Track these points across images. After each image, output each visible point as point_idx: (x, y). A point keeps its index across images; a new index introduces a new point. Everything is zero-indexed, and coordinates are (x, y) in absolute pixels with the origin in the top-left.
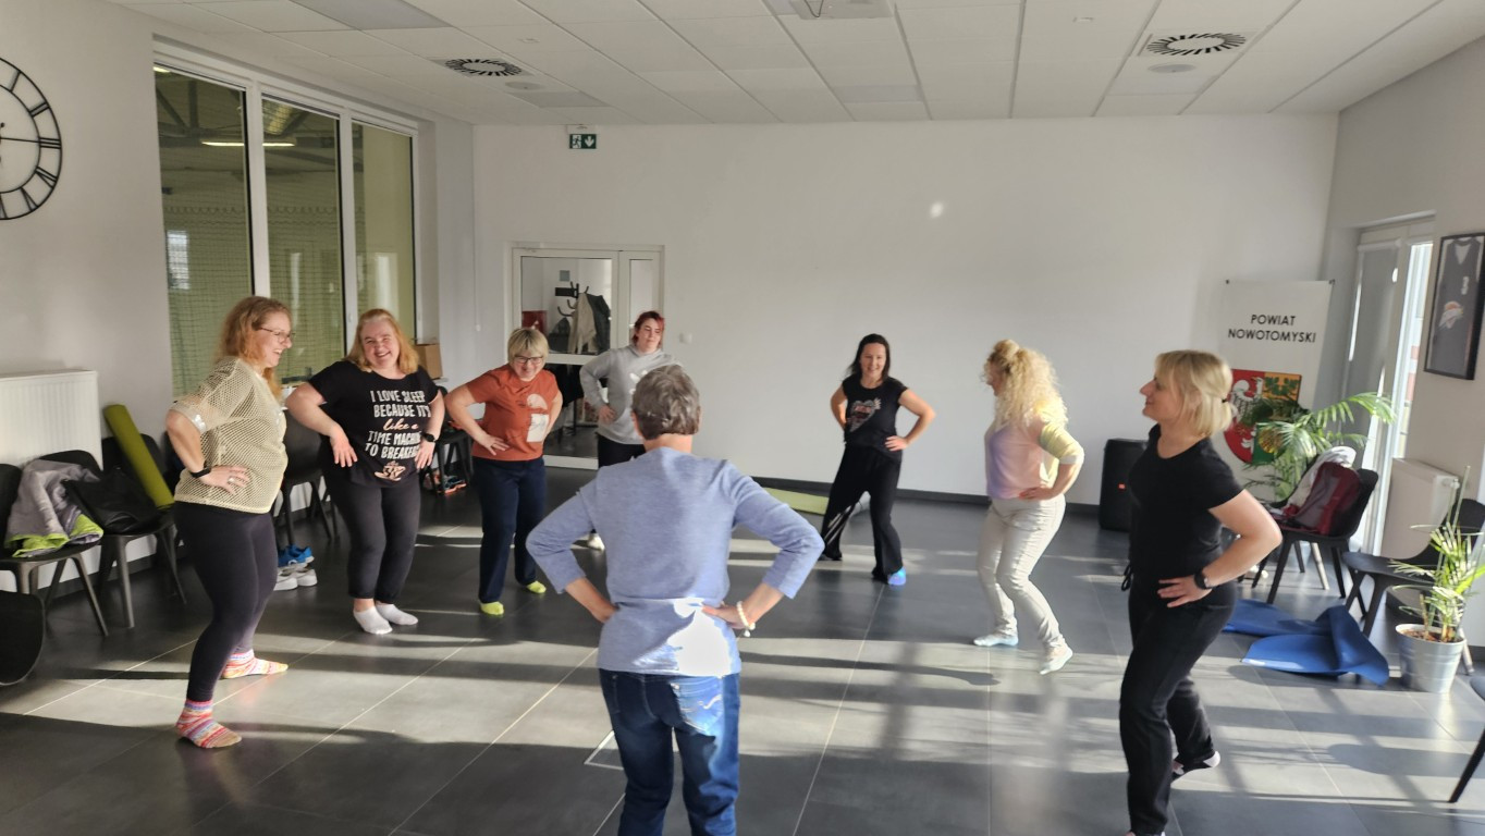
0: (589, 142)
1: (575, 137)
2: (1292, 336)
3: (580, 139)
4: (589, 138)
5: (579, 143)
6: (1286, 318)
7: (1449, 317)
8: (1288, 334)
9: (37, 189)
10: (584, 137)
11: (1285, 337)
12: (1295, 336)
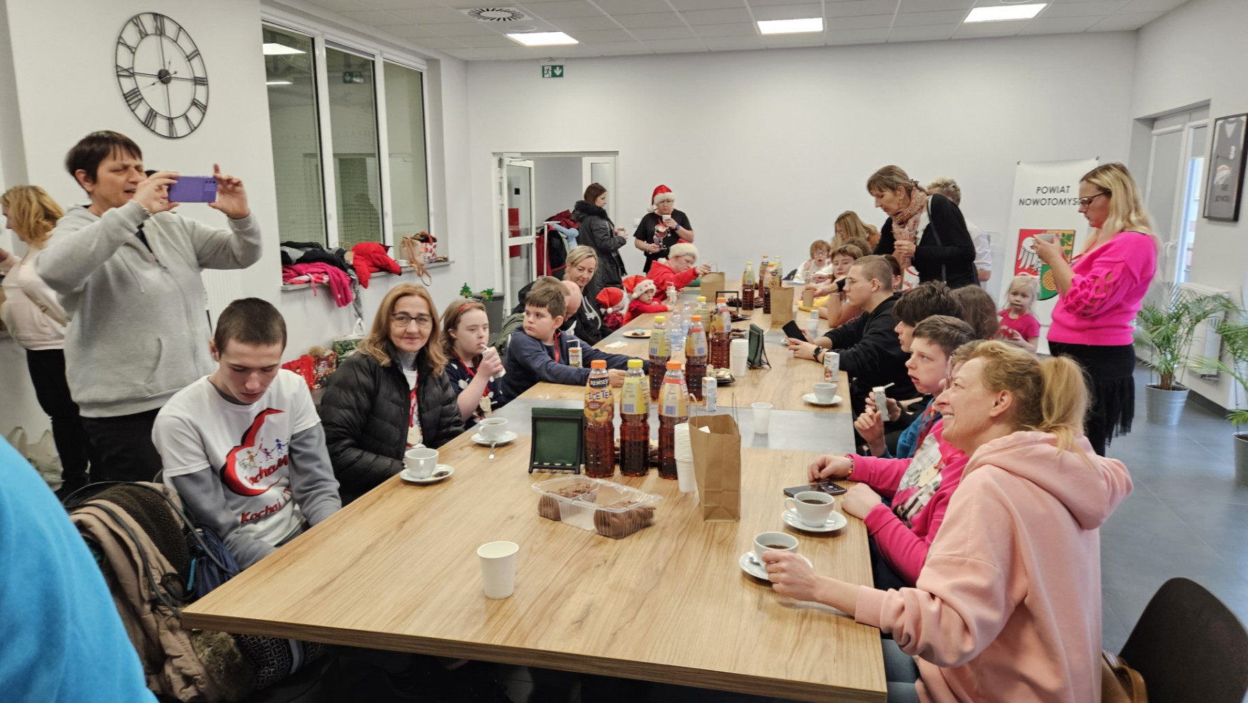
0: (558, 72)
1: (546, 68)
2: (1067, 201)
3: (550, 69)
4: (558, 68)
5: (550, 73)
6: (1063, 188)
7: (1221, 177)
8: (1065, 200)
9: (195, 115)
10: (554, 67)
11: (1062, 202)
12: (1070, 201)
